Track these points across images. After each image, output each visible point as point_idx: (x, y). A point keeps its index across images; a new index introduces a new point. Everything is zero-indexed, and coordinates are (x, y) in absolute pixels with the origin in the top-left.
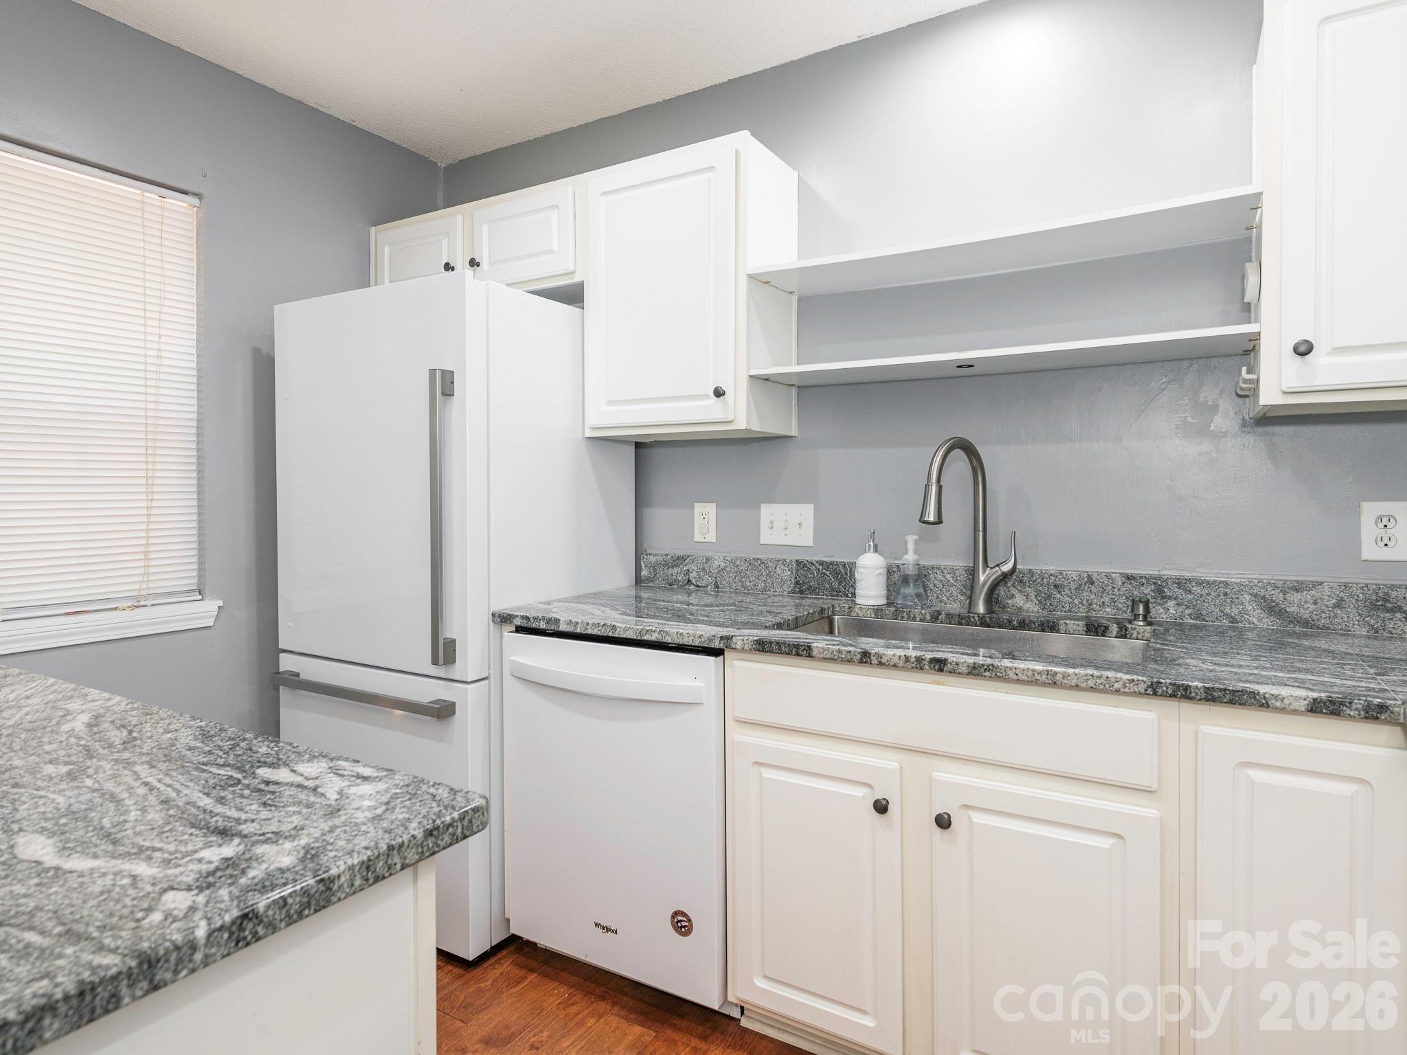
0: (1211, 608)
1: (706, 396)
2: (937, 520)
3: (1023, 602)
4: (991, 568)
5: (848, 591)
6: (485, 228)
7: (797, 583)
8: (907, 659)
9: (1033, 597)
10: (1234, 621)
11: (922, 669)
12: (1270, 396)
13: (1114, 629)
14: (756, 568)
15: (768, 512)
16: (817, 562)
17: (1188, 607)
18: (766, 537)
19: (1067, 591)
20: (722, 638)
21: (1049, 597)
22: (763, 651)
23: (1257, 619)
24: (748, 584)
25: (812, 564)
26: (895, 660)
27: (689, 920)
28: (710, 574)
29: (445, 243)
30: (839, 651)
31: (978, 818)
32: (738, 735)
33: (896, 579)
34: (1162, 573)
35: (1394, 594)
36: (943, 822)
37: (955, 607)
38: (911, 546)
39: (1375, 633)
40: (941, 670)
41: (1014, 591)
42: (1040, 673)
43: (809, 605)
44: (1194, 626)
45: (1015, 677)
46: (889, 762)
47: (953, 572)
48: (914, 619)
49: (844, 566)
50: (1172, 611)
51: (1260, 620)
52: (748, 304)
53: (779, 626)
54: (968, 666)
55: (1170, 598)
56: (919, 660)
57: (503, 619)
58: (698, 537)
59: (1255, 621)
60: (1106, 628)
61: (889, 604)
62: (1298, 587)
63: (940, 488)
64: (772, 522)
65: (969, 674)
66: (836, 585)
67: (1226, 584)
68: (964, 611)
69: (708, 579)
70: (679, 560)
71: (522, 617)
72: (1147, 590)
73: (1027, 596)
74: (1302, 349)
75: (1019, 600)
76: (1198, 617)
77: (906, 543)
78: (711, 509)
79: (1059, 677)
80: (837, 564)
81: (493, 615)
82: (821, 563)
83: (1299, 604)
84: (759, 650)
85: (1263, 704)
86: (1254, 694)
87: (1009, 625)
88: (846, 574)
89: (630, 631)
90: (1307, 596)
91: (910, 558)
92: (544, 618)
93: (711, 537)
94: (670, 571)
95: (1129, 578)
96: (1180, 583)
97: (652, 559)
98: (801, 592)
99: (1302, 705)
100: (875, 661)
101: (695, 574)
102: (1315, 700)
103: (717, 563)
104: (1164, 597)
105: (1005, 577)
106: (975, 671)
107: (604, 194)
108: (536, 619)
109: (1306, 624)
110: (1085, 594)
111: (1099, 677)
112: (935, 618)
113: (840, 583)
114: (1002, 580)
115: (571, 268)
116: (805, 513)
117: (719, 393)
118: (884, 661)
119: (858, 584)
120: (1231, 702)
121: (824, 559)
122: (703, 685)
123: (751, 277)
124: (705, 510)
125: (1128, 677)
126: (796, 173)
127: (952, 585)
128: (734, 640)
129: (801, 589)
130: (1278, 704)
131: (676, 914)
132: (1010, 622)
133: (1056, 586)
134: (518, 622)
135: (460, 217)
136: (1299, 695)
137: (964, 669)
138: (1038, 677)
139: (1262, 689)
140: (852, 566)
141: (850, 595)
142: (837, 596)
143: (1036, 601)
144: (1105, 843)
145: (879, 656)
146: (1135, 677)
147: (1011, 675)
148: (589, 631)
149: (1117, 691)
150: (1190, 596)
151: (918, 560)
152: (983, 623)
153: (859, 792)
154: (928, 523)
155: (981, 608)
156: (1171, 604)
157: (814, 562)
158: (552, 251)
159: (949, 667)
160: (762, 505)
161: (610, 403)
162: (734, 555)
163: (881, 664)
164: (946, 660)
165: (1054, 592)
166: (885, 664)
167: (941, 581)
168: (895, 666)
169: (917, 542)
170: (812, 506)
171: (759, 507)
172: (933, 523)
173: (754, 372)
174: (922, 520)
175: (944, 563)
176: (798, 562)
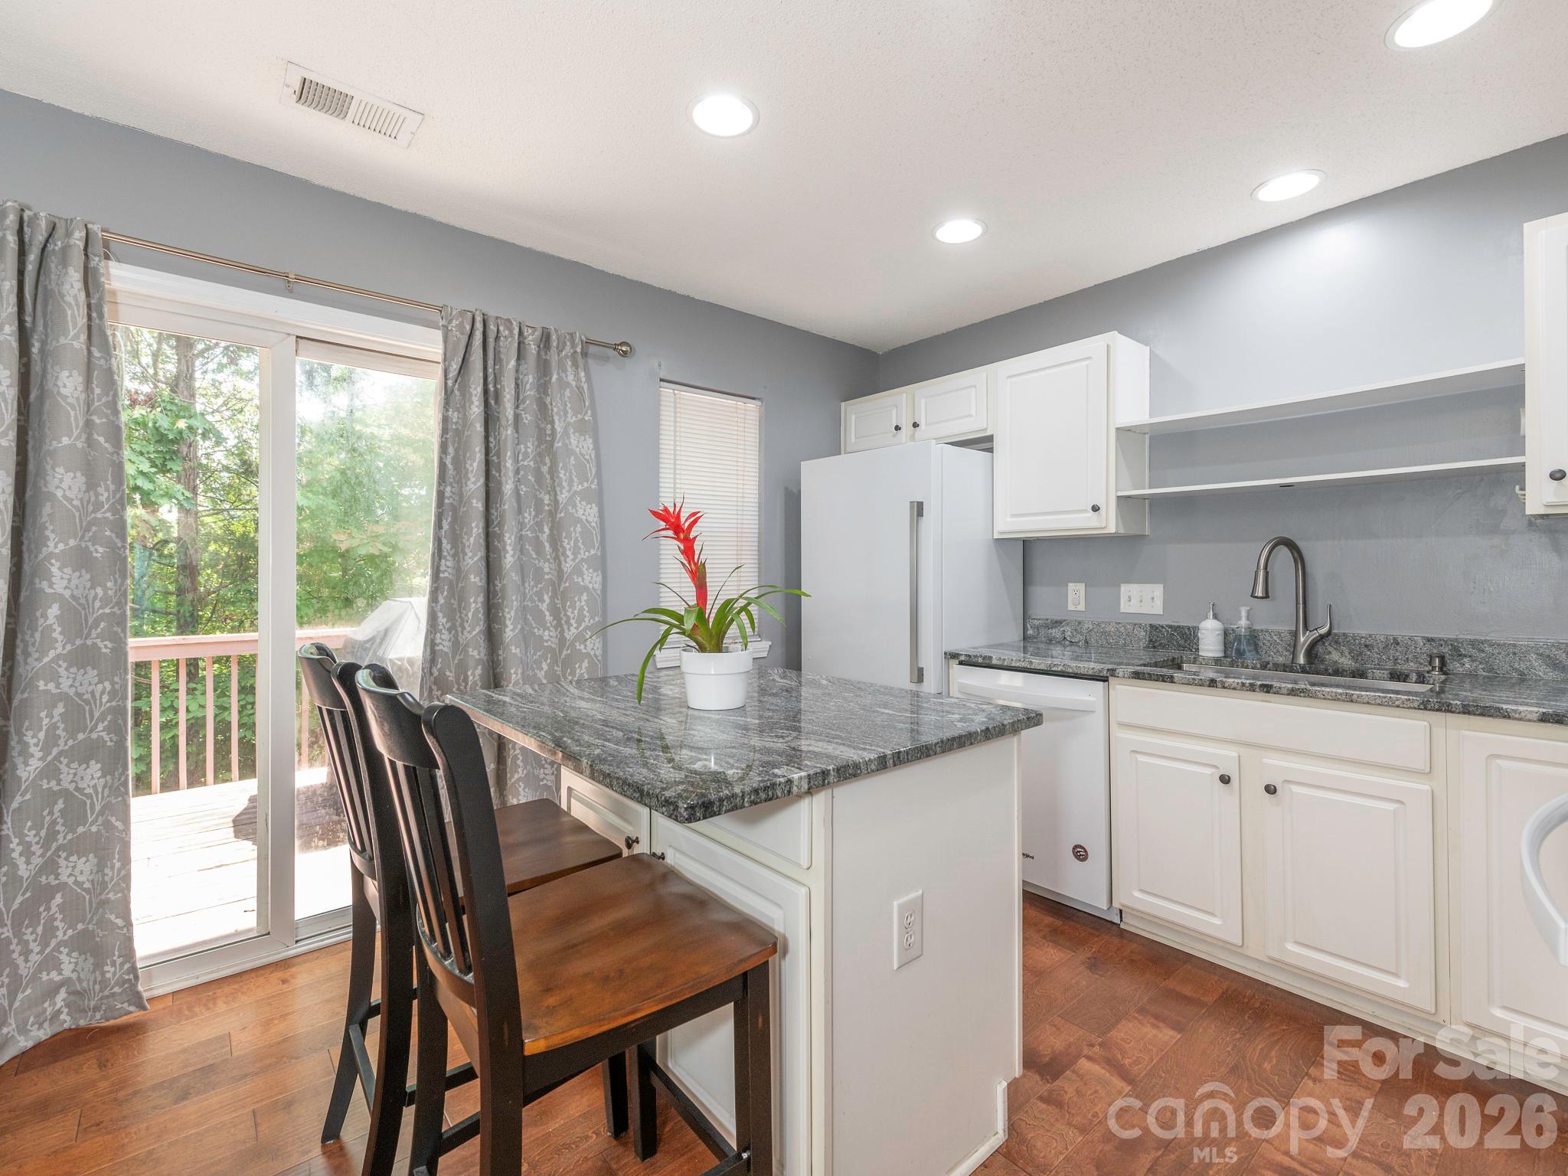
0: (1502, 664)
1: (1085, 511)
2: (1265, 595)
3: (1337, 657)
4: (1310, 632)
5: (1192, 646)
6: (923, 401)
7: (1151, 641)
8: (1243, 684)
9: (1347, 654)
10: (1522, 674)
11: (1254, 691)
12: (1533, 507)
13: (1414, 677)
14: (1118, 630)
15: (1125, 589)
16: (1167, 626)
18: (1125, 607)
19: (1376, 650)
20: (1108, 670)
21: (1361, 654)
22: (1139, 678)
23: (1543, 672)
25: (1163, 627)
26: (1235, 685)
27: (1086, 851)
28: (1081, 633)
29: (894, 411)
30: (1194, 679)
31: (1295, 789)
32: (1117, 733)
33: (1229, 638)
34: (1459, 636)
36: (1271, 790)
37: (1281, 660)
38: (1244, 614)
40: (1268, 692)
41: (1330, 649)
42: (1341, 694)
43: (1162, 655)
44: (1488, 677)
46: (1232, 753)
47: (1279, 634)
48: (1247, 667)
50: (1467, 666)
51: (1545, 673)
52: (1116, 448)
53: (1145, 665)
54: (1288, 690)
55: (1465, 656)
56: (1252, 685)
57: (954, 656)
58: (1071, 607)
59: (1541, 674)
60: (1407, 676)
61: (1225, 657)
63: (1267, 574)
64: (1129, 597)
66: (1182, 642)
67: (1515, 646)
68: (1289, 662)
69: (1078, 637)
70: (1057, 623)
71: (966, 655)
72: (1445, 650)
73: (1342, 653)
74: (1558, 475)
75: (1335, 656)
76: (1490, 670)
77: (1240, 612)
78: (1081, 587)
79: (1354, 697)
80: (1183, 627)
81: (945, 653)
82: (1170, 627)
84: (1135, 678)
85: (1507, 716)
86: (1499, 709)
87: (1326, 672)
88: (1191, 634)
91: (1243, 623)
92: (981, 656)
93: (1082, 607)
94: (1050, 631)
95: (1430, 640)
96: (1473, 643)
97: (1036, 622)
98: (1154, 647)
99: (1535, 716)
100: (1219, 685)
101: (1069, 633)
102: (1544, 713)
103: (1086, 626)
104: (1460, 655)
105: (1322, 637)
106: (1292, 693)
107: (1009, 377)
108: (975, 656)
110: (1391, 651)
112: (1264, 667)
113: (1186, 641)
114: (1319, 641)
115: (985, 426)
116: (1158, 590)
117: (1095, 509)
118: (1226, 685)
119: (1201, 642)
120: (1482, 715)
121: (1173, 624)
122: (1094, 699)
123: (1117, 429)
124: (1076, 588)
125: (1406, 697)
126: (1148, 348)
127: (1278, 644)
128: (1117, 671)
129: (1153, 645)
130: (1517, 716)
131: (1076, 847)
132: (1326, 670)
133: (1366, 646)
134: (962, 658)
135: (905, 395)
136: (1535, 711)
137: (1285, 691)
139: (1505, 706)
140: (1196, 629)
141: (1194, 650)
142: (1183, 650)
143: (1349, 657)
144: (1392, 806)
145: (1223, 682)
146: (1411, 698)
148: (1013, 664)
149: (1398, 706)
150: (1483, 655)
151: (1249, 625)
152: (1304, 670)
153: (1208, 771)
154: (1257, 597)
155: (1301, 660)
156: (1466, 660)
157: (1165, 626)
158: (970, 416)
159: (1275, 690)
160: (1122, 584)
161: (1013, 516)
162: (1100, 620)
163: (1224, 687)
164: (1271, 685)
165: (1365, 650)
166: (1227, 688)
167: (1269, 641)
168: (1234, 689)
169: (1248, 612)
170: (1162, 585)
171: (1119, 586)
172: (1261, 598)
173: (1120, 494)
174: (1253, 596)
175: (1271, 627)
176: (1151, 626)
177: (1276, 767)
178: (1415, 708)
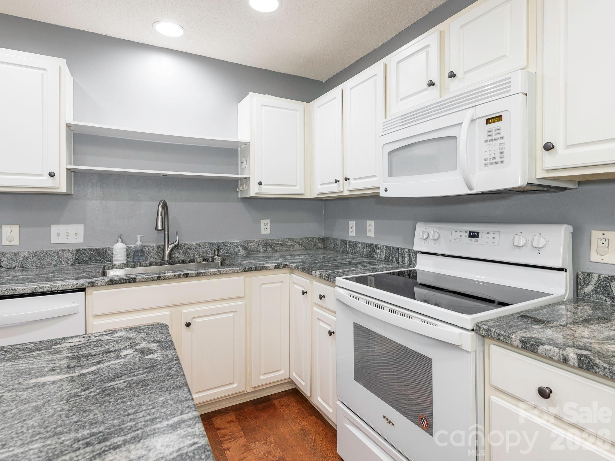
0: (231, 250)
2: (162, 229)
4: (171, 244)
5: (105, 260)
7: (76, 259)
8: (175, 275)
9: (182, 253)
10: (237, 253)
11: (180, 278)
12: (252, 194)
14: (50, 255)
15: (54, 229)
16: (88, 249)
17: (226, 250)
18: (54, 240)
19: (193, 250)
20: (89, 283)
21: (187, 252)
23: (242, 252)
24: (45, 263)
25: (85, 250)
26: (171, 277)
28: (17, 261)
30: (148, 278)
31: (197, 320)
32: (94, 322)
34: (219, 241)
35: (268, 242)
36: (188, 325)
37: (155, 260)
38: (139, 239)
39: (265, 251)
40: (187, 277)
41: (177, 251)
42: (217, 272)
44: (228, 255)
45: (210, 274)
46: (166, 312)
47: (152, 247)
49: (103, 249)
50: (222, 252)
51: (242, 251)
52: (66, 137)
54: (196, 274)
56: (179, 275)
58: (5, 242)
59: (241, 252)
60: (208, 259)
62: (250, 242)
64: (58, 233)
65: (196, 276)
66: (98, 258)
67: (235, 243)
68: (161, 260)
69: (15, 264)
72: (215, 247)
73: (180, 253)
74: (260, 183)
76: (228, 253)
77: (137, 238)
78: (15, 228)
80: (99, 249)
82: (90, 249)
83: (250, 246)
84: (110, 284)
85: (265, 268)
87: (178, 263)
88: (104, 253)
89: (28, 289)
90: (252, 244)
91: (139, 243)
93: (16, 242)
95: (211, 243)
96: (223, 244)
98: (79, 263)
100: (163, 278)
101: (5, 262)
102: (275, 266)
103: (22, 255)
105: (175, 247)
106: (198, 275)
109: (252, 251)
111: (232, 270)
116: (80, 228)
117: (52, 175)
118: (166, 278)
120: (260, 270)
121: (91, 247)
122: (78, 305)
123: (66, 124)
124: (10, 229)
125: (239, 268)
126: (72, 78)
127: (152, 252)
128: (97, 282)
130: (269, 268)
133: (189, 249)
136: (272, 266)
137: (194, 275)
138: (216, 273)
139: (266, 265)
140: (112, 249)
141: (106, 261)
142: (99, 262)
144: (233, 315)
145: (164, 276)
147: (209, 274)
150: (226, 247)
151: (142, 244)
154: (158, 230)
155: (166, 259)
156: (222, 250)
157: (86, 249)
159: (190, 275)
160: (52, 225)
162: (35, 250)
163: (165, 279)
164: (188, 273)
165: (189, 250)
166: (167, 279)
167: (148, 251)
168: (170, 279)
169: (141, 237)
170: (83, 225)
171: (50, 226)
172: (160, 230)
173: (69, 167)
174: (156, 229)
175: (148, 244)
176: (77, 250)
177: (188, 312)
178: (241, 272)
